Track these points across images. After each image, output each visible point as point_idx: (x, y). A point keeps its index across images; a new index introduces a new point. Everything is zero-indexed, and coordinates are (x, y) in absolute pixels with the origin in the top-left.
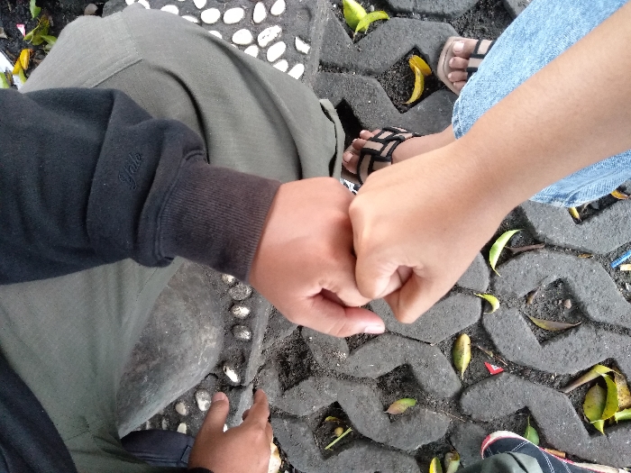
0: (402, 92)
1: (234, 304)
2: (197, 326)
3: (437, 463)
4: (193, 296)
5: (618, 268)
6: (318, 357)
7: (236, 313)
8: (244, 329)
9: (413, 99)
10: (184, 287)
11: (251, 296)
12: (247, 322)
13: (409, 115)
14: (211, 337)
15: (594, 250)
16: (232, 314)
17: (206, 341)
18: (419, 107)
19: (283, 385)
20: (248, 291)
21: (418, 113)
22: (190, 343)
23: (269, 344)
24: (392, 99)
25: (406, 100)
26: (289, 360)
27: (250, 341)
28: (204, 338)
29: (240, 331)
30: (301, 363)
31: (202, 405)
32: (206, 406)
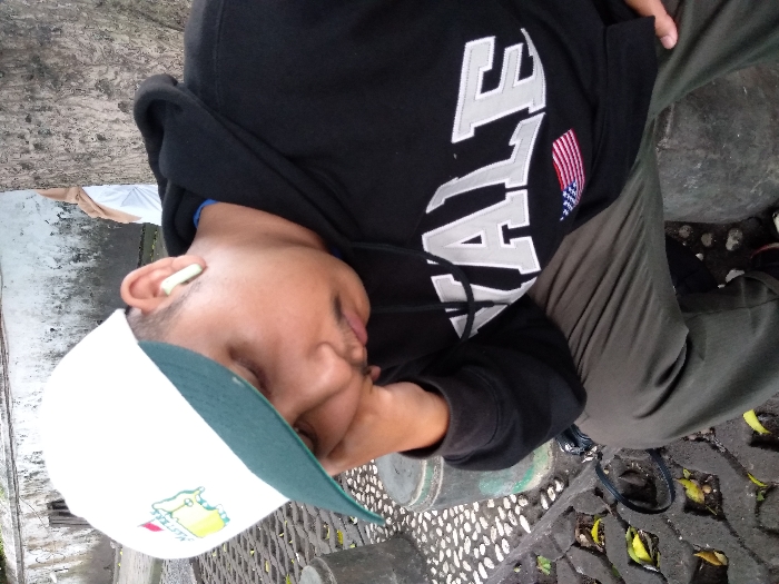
22: (755, 161)
31: (731, 244)
32: (735, 246)
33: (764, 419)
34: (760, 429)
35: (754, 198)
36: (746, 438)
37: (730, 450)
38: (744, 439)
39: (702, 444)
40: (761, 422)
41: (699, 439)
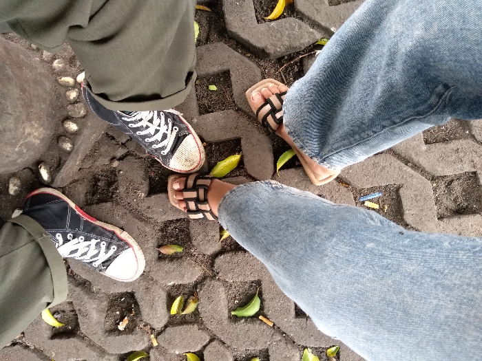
0: (265, 8)
1: (68, 118)
2: (24, 117)
3: (181, 301)
4: (32, 93)
5: (363, 202)
6: (122, 190)
7: (66, 126)
8: (68, 141)
9: (270, 17)
10: (27, 82)
11: (84, 117)
12: (73, 136)
13: (263, 26)
14: (36, 134)
15: (352, 183)
16: (63, 126)
17: (30, 134)
18: (273, 24)
19: (87, 201)
20: (82, 112)
21: (270, 28)
22: (12, 126)
23: (87, 165)
24: (256, 11)
25: (265, 16)
26: (99, 184)
27: (69, 153)
28: (28, 130)
29: (64, 141)
30: (108, 190)
31: (12, 189)
32: (15, 191)
33: (59, 316)
34: (57, 324)
35: (20, 154)
36: (48, 333)
37: (37, 346)
38: (45, 336)
39: (17, 347)
40: (56, 319)
41: (14, 344)
